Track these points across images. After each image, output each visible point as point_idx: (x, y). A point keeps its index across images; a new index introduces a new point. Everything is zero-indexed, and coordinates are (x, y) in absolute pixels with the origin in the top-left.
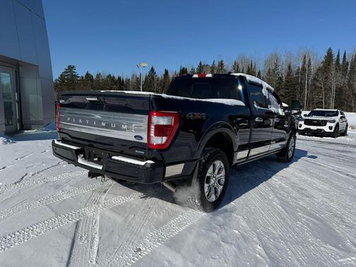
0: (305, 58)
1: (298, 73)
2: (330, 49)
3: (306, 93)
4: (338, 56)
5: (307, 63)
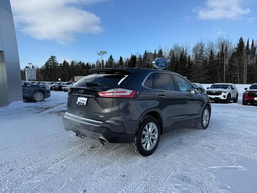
0: (223, 45)
1: (218, 56)
2: (241, 39)
3: (225, 71)
4: (248, 43)
5: (224, 49)
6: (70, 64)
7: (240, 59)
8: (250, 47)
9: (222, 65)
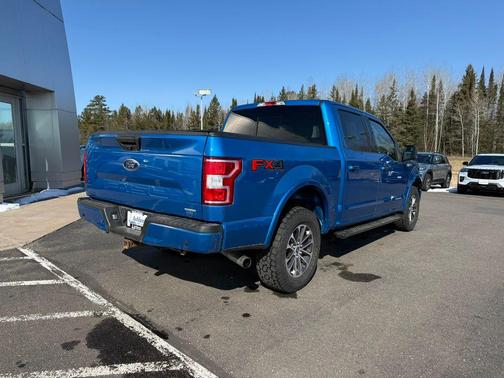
0: (434, 80)
1: (424, 101)
2: (470, 67)
3: (437, 130)
4: (483, 76)
5: (437, 87)
6: (133, 112)
7: (467, 108)
8: (487, 84)
9: (432, 118)
